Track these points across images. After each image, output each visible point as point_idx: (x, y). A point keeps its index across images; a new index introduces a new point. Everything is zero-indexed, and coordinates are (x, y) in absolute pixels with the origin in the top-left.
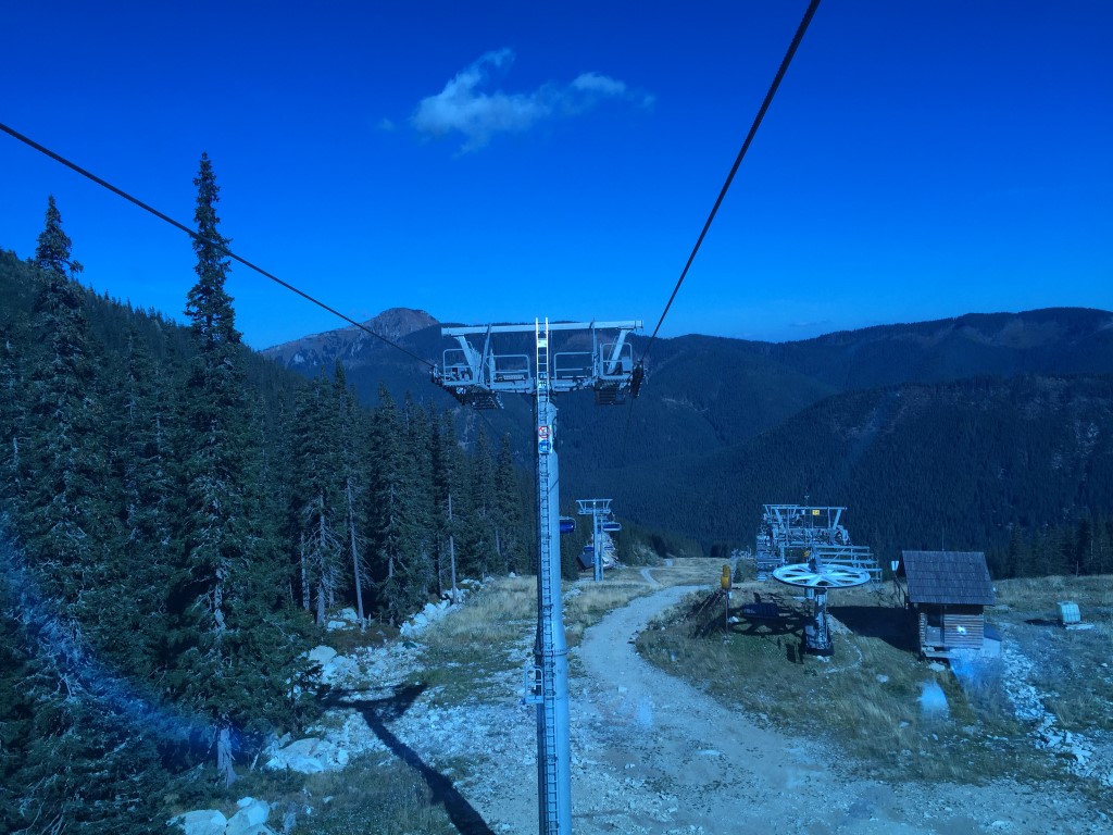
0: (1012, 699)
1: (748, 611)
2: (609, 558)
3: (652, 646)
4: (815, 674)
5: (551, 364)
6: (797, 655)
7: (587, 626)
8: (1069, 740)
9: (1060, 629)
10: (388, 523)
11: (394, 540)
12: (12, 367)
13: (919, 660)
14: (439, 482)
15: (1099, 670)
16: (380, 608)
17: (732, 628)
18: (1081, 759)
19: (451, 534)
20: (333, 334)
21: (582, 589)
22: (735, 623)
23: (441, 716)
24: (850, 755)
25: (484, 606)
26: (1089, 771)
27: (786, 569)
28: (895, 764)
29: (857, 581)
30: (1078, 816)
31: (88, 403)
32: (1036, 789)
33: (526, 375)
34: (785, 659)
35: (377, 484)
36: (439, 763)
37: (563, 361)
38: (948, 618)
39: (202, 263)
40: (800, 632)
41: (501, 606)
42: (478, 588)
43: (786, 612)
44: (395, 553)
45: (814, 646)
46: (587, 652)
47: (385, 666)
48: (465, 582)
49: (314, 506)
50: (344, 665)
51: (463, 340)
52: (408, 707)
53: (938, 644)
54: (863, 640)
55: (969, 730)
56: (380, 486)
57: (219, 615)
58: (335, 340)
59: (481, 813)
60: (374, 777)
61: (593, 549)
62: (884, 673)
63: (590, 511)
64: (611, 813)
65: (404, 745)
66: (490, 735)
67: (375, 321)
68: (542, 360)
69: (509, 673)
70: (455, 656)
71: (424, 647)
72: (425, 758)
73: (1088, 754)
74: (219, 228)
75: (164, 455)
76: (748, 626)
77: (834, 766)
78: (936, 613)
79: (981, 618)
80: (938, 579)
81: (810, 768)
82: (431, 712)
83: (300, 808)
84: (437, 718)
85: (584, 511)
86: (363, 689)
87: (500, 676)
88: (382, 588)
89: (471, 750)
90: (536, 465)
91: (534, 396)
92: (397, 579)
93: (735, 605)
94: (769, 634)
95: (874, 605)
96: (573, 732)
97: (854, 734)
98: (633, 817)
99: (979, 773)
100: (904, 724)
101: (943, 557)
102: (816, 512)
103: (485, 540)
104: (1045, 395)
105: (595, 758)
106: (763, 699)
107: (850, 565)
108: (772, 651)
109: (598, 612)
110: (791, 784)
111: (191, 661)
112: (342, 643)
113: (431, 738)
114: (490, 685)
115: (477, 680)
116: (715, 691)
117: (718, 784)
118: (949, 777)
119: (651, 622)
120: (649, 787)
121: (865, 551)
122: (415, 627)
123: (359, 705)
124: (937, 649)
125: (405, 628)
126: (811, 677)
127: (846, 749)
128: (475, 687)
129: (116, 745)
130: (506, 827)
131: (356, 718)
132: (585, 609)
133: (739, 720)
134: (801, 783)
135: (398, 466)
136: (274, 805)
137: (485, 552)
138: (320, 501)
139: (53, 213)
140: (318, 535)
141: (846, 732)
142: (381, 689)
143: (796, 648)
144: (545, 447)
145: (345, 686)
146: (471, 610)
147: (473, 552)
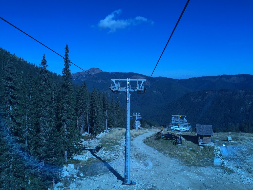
0: (215, 153)
1: (166, 135)
2: (139, 126)
3: (147, 141)
4: (178, 147)
5: (130, 87)
6: (175, 144)
7: (134, 137)
8: (224, 161)
9: (228, 142)
10: (95, 115)
11: (96, 119)
12: (30, 82)
13: (198, 145)
14: (104, 107)
15: (233, 149)
16: (93, 132)
17: (162, 138)
18: (225, 164)
19: (106, 118)
20: (79, 73)
21: (133, 131)
22: (163, 137)
23: (105, 152)
24: (183, 161)
25: (113, 133)
26: (226, 166)
27: (173, 127)
28: (191, 163)
29: (187, 130)
30: (222, 173)
31: (49, 90)
32: (216, 168)
33: (125, 88)
34: (172, 144)
35: (92, 107)
36: (105, 160)
37: (132, 86)
38: (204, 138)
39: (65, 64)
40: (176, 140)
41: (116, 134)
42: (111, 130)
43: (173, 136)
44: (96, 121)
45: (178, 142)
46: (134, 142)
47: (94, 143)
48: (109, 129)
49: (80, 111)
50: (86, 142)
51: (114, 82)
52: (99, 150)
53: (202, 143)
54: (188, 142)
55: (206, 158)
56: (93, 107)
57: (66, 130)
58: (79, 74)
59: (113, 168)
60: (93, 161)
61: (136, 124)
62: (191, 148)
63: (135, 115)
64: (137, 169)
65: (98, 157)
66: (115, 156)
67: (88, 70)
68: (128, 86)
69: (118, 145)
70: (108, 142)
71: (101, 140)
72: (103, 159)
73: (227, 163)
74: (69, 58)
75: (54, 99)
76: (166, 138)
77: (179, 163)
78: (202, 137)
79: (210, 138)
80: (202, 130)
81: (175, 163)
82: (103, 151)
83: (80, 166)
84: (105, 153)
85: (134, 115)
86: (90, 147)
87: (117, 146)
88: (93, 128)
89: (111, 158)
90: (126, 104)
91: (127, 92)
92: (96, 126)
93: (163, 134)
94: (169, 140)
95: (191, 135)
96: (131, 156)
97: (183, 158)
98: (141, 170)
99: (206, 165)
100: (194, 157)
101: (204, 126)
102: (181, 117)
103: (113, 120)
104: (240, 94)
105: (135, 160)
106: (167, 151)
107: (186, 127)
108: (170, 143)
109: (136, 135)
110: (171, 166)
111: (61, 138)
112: (86, 138)
113: (104, 156)
114: (114, 147)
115: (112, 146)
116: (158, 150)
117: (157, 165)
118: (200, 166)
119: (147, 137)
120: (145, 165)
121: (190, 124)
122: (99, 136)
123: (89, 150)
124: (202, 144)
125: (97, 136)
126: (177, 148)
127: (182, 160)
128: (112, 147)
129: (54, 149)
130: (118, 170)
131: (89, 152)
132: (134, 135)
133: (162, 155)
134: (173, 166)
135: (97, 103)
136: (75, 165)
137: (113, 123)
138: (82, 110)
139: (44, 57)
140: (81, 117)
141: (182, 158)
142: (93, 147)
143: (175, 143)
144: (128, 101)
145: (86, 146)
146: (110, 134)
147: (110, 123)
